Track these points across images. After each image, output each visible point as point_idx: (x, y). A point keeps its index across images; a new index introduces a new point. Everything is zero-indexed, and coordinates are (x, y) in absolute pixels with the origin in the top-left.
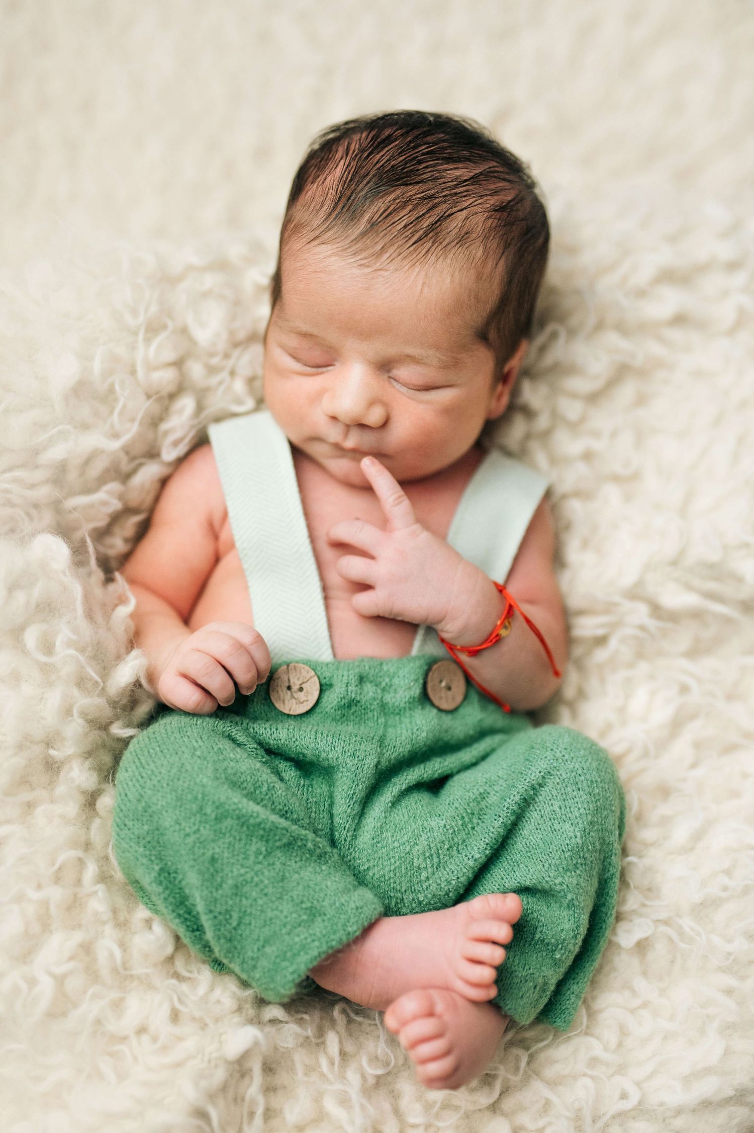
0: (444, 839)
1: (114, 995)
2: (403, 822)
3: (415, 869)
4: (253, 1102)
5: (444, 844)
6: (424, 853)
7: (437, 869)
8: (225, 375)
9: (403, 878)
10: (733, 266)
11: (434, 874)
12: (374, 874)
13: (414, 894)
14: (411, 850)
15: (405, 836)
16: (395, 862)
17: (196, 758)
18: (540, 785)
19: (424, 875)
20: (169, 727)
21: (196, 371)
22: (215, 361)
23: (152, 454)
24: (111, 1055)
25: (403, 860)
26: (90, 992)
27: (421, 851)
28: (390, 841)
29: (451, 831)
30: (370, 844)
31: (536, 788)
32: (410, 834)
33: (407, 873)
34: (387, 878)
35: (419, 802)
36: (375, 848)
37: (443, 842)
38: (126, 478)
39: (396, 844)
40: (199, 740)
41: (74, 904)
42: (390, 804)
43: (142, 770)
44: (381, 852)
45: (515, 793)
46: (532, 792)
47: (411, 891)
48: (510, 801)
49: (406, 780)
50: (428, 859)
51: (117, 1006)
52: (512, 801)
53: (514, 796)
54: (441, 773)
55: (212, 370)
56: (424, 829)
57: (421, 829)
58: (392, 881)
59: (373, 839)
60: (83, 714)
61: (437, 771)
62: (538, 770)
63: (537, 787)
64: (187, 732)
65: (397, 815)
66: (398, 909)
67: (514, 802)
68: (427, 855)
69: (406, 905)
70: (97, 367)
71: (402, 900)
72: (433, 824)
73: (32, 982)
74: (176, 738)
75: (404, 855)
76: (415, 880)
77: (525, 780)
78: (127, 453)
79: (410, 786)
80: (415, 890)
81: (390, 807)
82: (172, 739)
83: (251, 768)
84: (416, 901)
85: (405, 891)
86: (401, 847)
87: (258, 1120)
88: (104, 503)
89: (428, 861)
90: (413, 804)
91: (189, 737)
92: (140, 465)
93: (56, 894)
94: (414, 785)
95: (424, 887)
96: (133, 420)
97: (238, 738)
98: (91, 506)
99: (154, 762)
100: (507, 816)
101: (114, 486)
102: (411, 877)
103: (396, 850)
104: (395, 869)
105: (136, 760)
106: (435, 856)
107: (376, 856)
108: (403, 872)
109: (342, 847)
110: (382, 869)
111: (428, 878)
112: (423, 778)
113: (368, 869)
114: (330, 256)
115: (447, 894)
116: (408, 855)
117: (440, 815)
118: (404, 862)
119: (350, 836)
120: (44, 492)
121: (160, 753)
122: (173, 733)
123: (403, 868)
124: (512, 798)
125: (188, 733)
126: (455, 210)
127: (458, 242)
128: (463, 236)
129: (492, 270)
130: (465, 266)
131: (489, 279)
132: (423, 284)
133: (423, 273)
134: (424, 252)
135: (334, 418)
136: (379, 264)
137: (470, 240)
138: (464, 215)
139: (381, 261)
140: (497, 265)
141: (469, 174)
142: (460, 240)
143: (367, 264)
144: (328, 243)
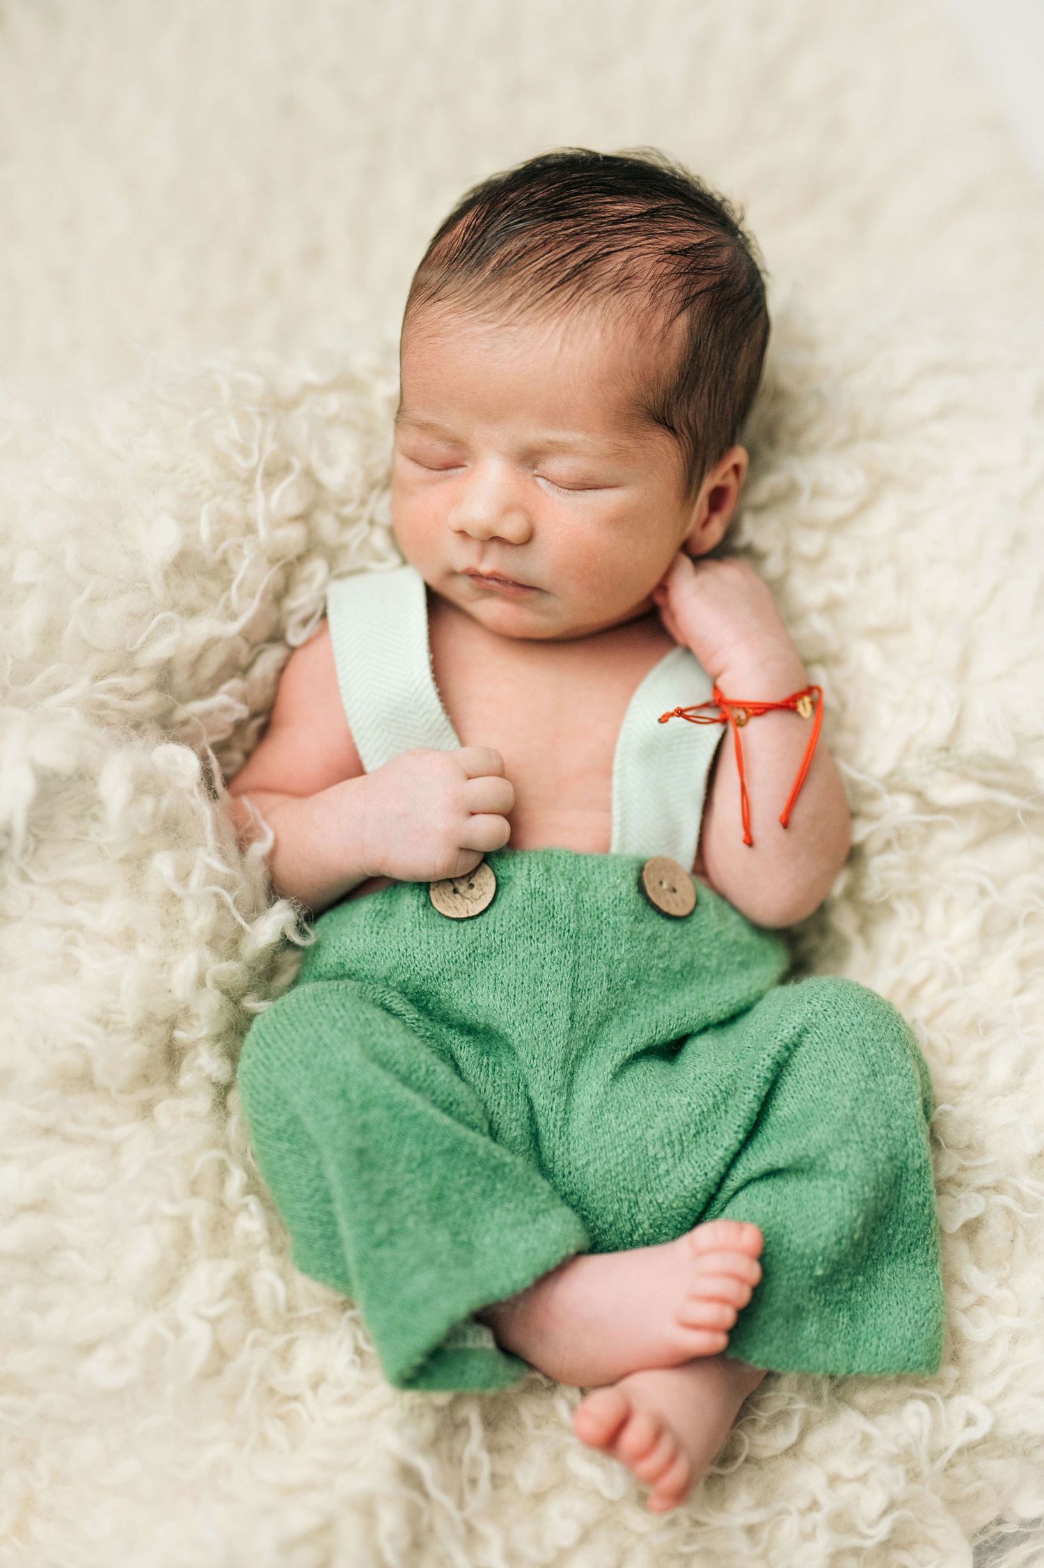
0: (689, 1121)
1: (279, 1341)
2: (629, 1099)
3: (651, 1160)
4: (475, 1462)
5: (690, 1128)
6: (662, 1138)
7: (680, 1160)
8: (363, 526)
9: (636, 1174)
11: (675, 1166)
12: (596, 1171)
13: (651, 1194)
14: (643, 1135)
15: (635, 1117)
16: (623, 1152)
17: (336, 1031)
18: (795, 1045)
19: (663, 1167)
20: (301, 995)
21: (326, 524)
22: (348, 510)
23: (276, 637)
24: (282, 1417)
25: (633, 1148)
26: (250, 1339)
27: (657, 1136)
28: (614, 1124)
29: (697, 1111)
30: (587, 1129)
31: (791, 1048)
32: (640, 1113)
33: (639, 1165)
34: (614, 1174)
35: (652, 1070)
36: (594, 1134)
37: (688, 1125)
38: (245, 670)
39: (622, 1128)
40: (341, 1009)
41: (220, 1226)
42: (610, 1076)
43: (267, 1050)
44: (602, 1139)
45: (765, 1056)
46: (787, 1054)
47: (647, 1190)
48: (760, 1067)
49: (631, 1043)
50: (667, 1146)
51: (284, 1356)
52: (763, 1066)
53: (764, 1060)
54: (678, 1032)
55: (345, 522)
56: (660, 1108)
57: (655, 1107)
58: (621, 1177)
59: (591, 1123)
60: (218, 984)
61: (672, 1029)
62: (792, 1025)
63: (792, 1046)
64: (324, 999)
65: (621, 1090)
66: (633, 1215)
67: (765, 1068)
68: (666, 1140)
69: (642, 1209)
70: (205, 531)
71: (637, 1203)
72: (673, 1101)
73: (178, 1329)
74: (310, 1007)
75: (634, 1141)
76: (652, 1175)
77: (776, 1038)
78: (247, 640)
79: (637, 1052)
80: (652, 1188)
81: (611, 1080)
82: (306, 1008)
83: (406, 1045)
84: (655, 1203)
85: (640, 1191)
86: (630, 1131)
87: (484, 1484)
88: (226, 709)
89: (668, 1150)
90: (642, 1076)
91: (327, 1005)
92: (260, 653)
93: (197, 1209)
94: (642, 1051)
95: (664, 1184)
96: (252, 595)
97: (394, 1007)
98: (208, 714)
99: (282, 1038)
100: (759, 1087)
101: (234, 684)
102: (645, 1171)
103: (623, 1136)
104: (623, 1161)
105: (261, 1042)
106: (676, 1143)
107: (596, 1145)
108: (635, 1164)
109: (552, 1135)
110: (606, 1162)
111: (668, 1172)
112: (654, 1041)
113: (588, 1164)
114: (447, 314)
115: (694, 1196)
116: (640, 1141)
117: (681, 1091)
118: (635, 1151)
119: (560, 1119)
120: (149, 702)
121: (289, 1028)
122: (306, 1001)
123: (634, 1159)
124: (762, 1062)
125: (327, 1001)
126: (613, 249)
127: (614, 288)
128: (623, 281)
129: (664, 326)
130: (623, 318)
131: (659, 339)
132: (563, 340)
133: (563, 327)
134: (565, 299)
135: (463, 533)
136: (505, 318)
137: (632, 286)
138: (625, 256)
139: (508, 314)
140: (671, 321)
141: (639, 210)
142: (617, 286)
143: (491, 319)
144: (446, 298)
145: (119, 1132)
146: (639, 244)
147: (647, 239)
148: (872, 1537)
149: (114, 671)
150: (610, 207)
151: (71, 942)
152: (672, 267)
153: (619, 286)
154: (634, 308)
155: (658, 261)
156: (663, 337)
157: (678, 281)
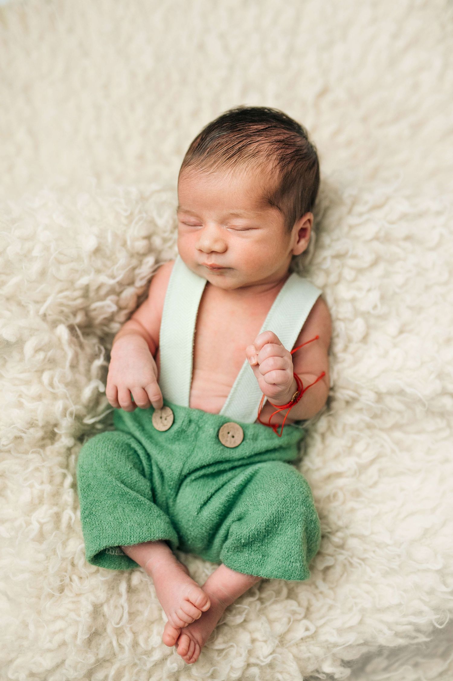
1: (65, 537)
10: (439, 213)
21: (157, 241)
22: (166, 235)
23: (131, 283)
26: (54, 534)
38: (119, 294)
41: (56, 494)
51: (64, 543)
55: (165, 240)
70: (110, 238)
73: (28, 524)
78: (119, 284)
88: (108, 307)
92: (125, 288)
93: (48, 488)
98: (102, 307)
101: (113, 297)
120: (80, 302)
126: (251, 142)
127: (252, 157)
128: (256, 153)
130: (255, 167)
133: (232, 171)
134: (234, 161)
135: (201, 251)
136: (212, 170)
137: (259, 155)
138: (257, 144)
139: (213, 168)
141: (263, 128)
142: (253, 155)
143: (207, 171)
144: (191, 164)
146: (263, 140)
147: (266, 138)
148: (264, 662)
149: (67, 289)
150: (252, 127)
152: (276, 146)
153: (254, 155)
154: (260, 163)
155: (270, 145)
156: (272, 173)
157: (278, 151)
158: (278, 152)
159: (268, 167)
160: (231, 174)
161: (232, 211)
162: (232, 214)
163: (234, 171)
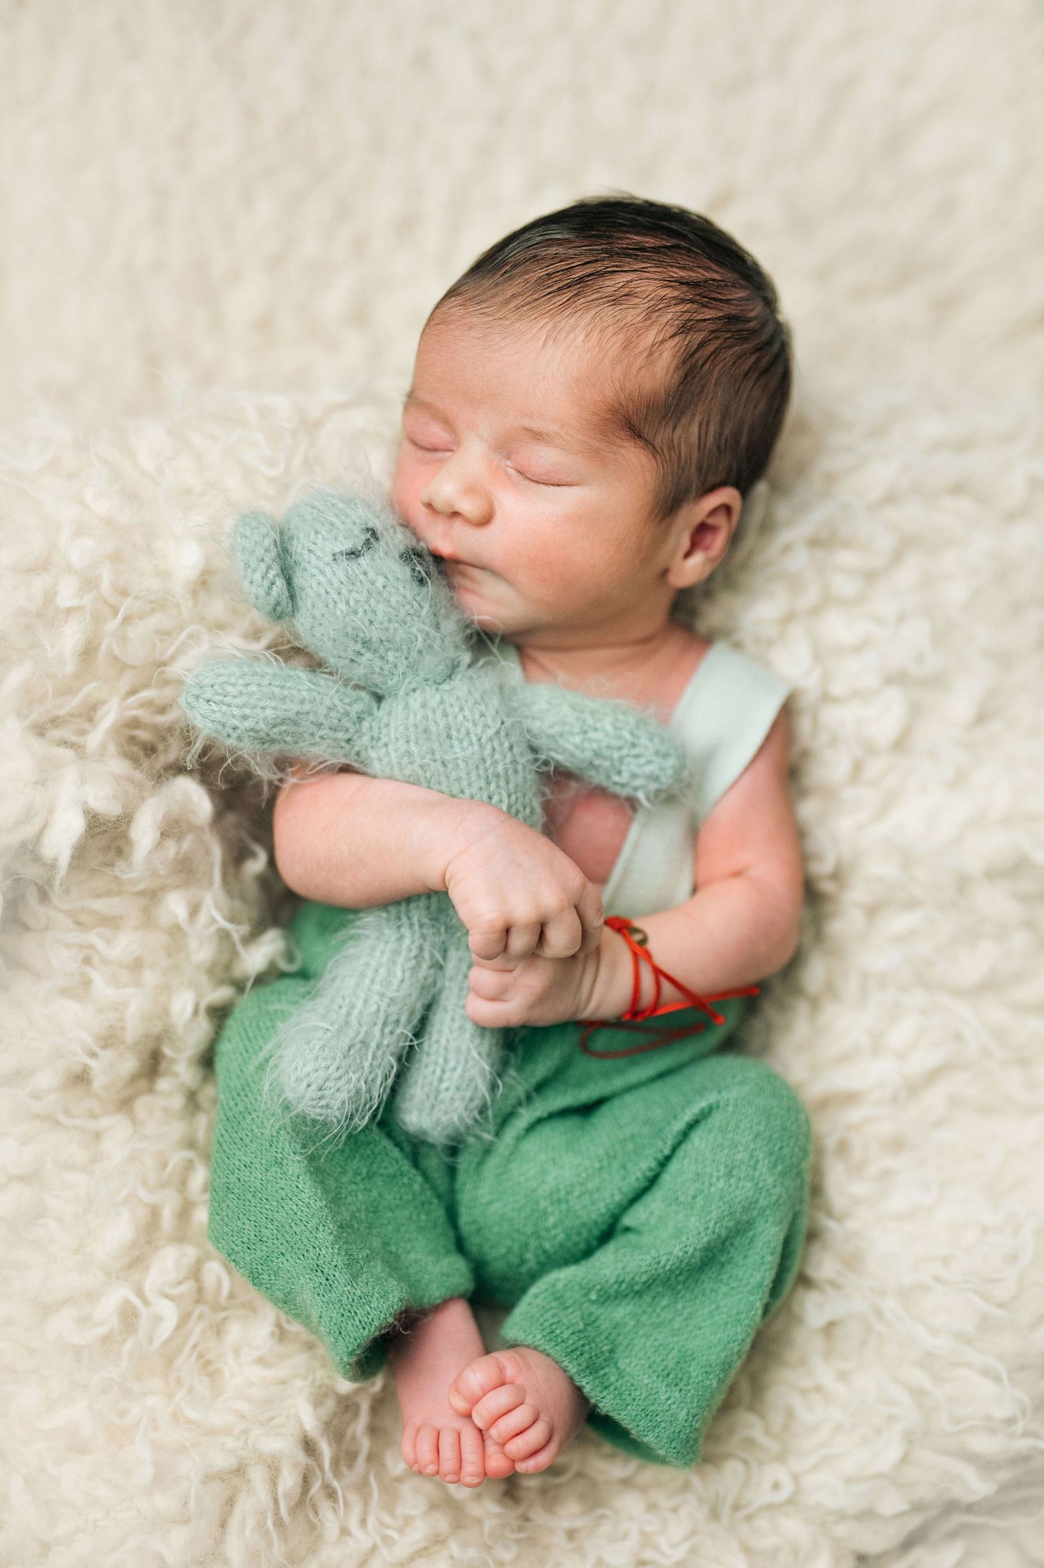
1: (216, 1317)
26: (196, 1314)
51: (218, 1330)
126: (617, 269)
127: (609, 302)
128: (620, 297)
129: (653, 345)
130: (611, 328)
131: (645, 354)
132: (548, 337)
133: (550, 326)
135: (431, 506)
137: (629, 303)
138: (629, 277)
140: (663, 342)
142: (613, 300)
145: (104, 1122)
146: (646, 270)
147: (655, 267)
149: (146, 686)
151: (87, 961)
152: (676, 293)
153: (615, 301)
154: (624, 322)
155: (662, 287)
156: (651, 354)
157: (680, 307)
158: (678, 308)
159: (643, 337)
160: (544, 333)
161: (527, 423)
162: (527, 429)
163: (555, 327)
